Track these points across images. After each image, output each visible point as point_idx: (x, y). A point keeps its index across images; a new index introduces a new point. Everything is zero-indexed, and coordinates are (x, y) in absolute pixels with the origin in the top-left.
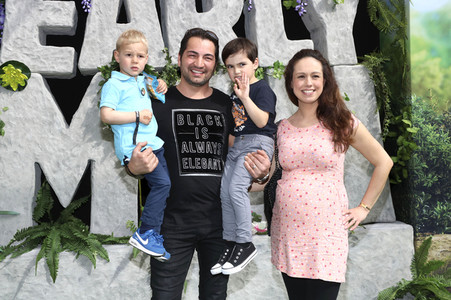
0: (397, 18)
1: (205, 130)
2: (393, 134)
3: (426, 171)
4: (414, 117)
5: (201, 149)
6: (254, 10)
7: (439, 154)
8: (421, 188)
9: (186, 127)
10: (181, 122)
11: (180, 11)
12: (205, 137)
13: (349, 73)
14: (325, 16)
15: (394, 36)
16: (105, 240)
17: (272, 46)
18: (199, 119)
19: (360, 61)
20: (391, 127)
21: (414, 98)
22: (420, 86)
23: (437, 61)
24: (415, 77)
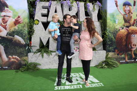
0: (105, 14)
1: (68, 32)
2: (103, 34)
3: (109, 41)
4: (107, 32)
5: (67, 35)
6: (79, 11)
7: (111, 38)
8: (108, 44)
9: (64, 32)
10: (63, 31)
11: (66, 11)
12: (68, 33)
13: (96, 23)
14: (92, 13)
15: (104, 17)
16: (51, 51)
17: (83, 17)
18: (67, 30)
19: (98, 21)
20: (103, 33)
21: (107, 28)
22: (109, 26)
23: (112, 22)
24: (108, 24)
